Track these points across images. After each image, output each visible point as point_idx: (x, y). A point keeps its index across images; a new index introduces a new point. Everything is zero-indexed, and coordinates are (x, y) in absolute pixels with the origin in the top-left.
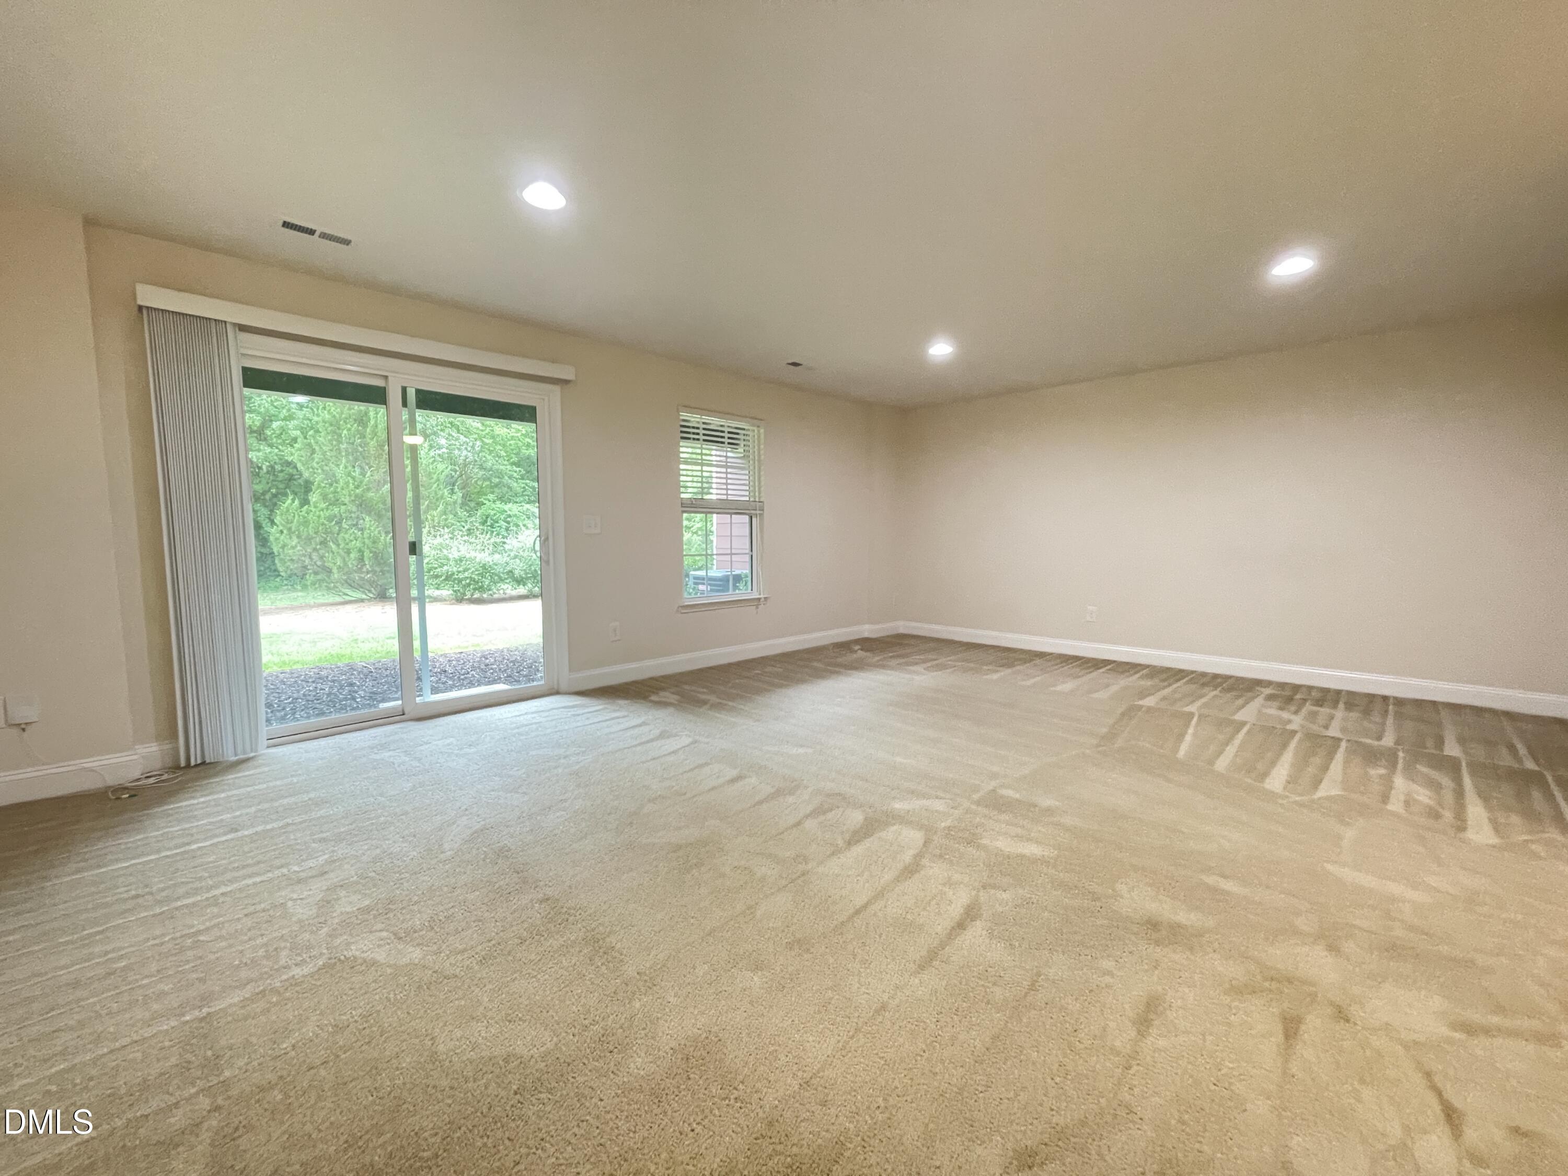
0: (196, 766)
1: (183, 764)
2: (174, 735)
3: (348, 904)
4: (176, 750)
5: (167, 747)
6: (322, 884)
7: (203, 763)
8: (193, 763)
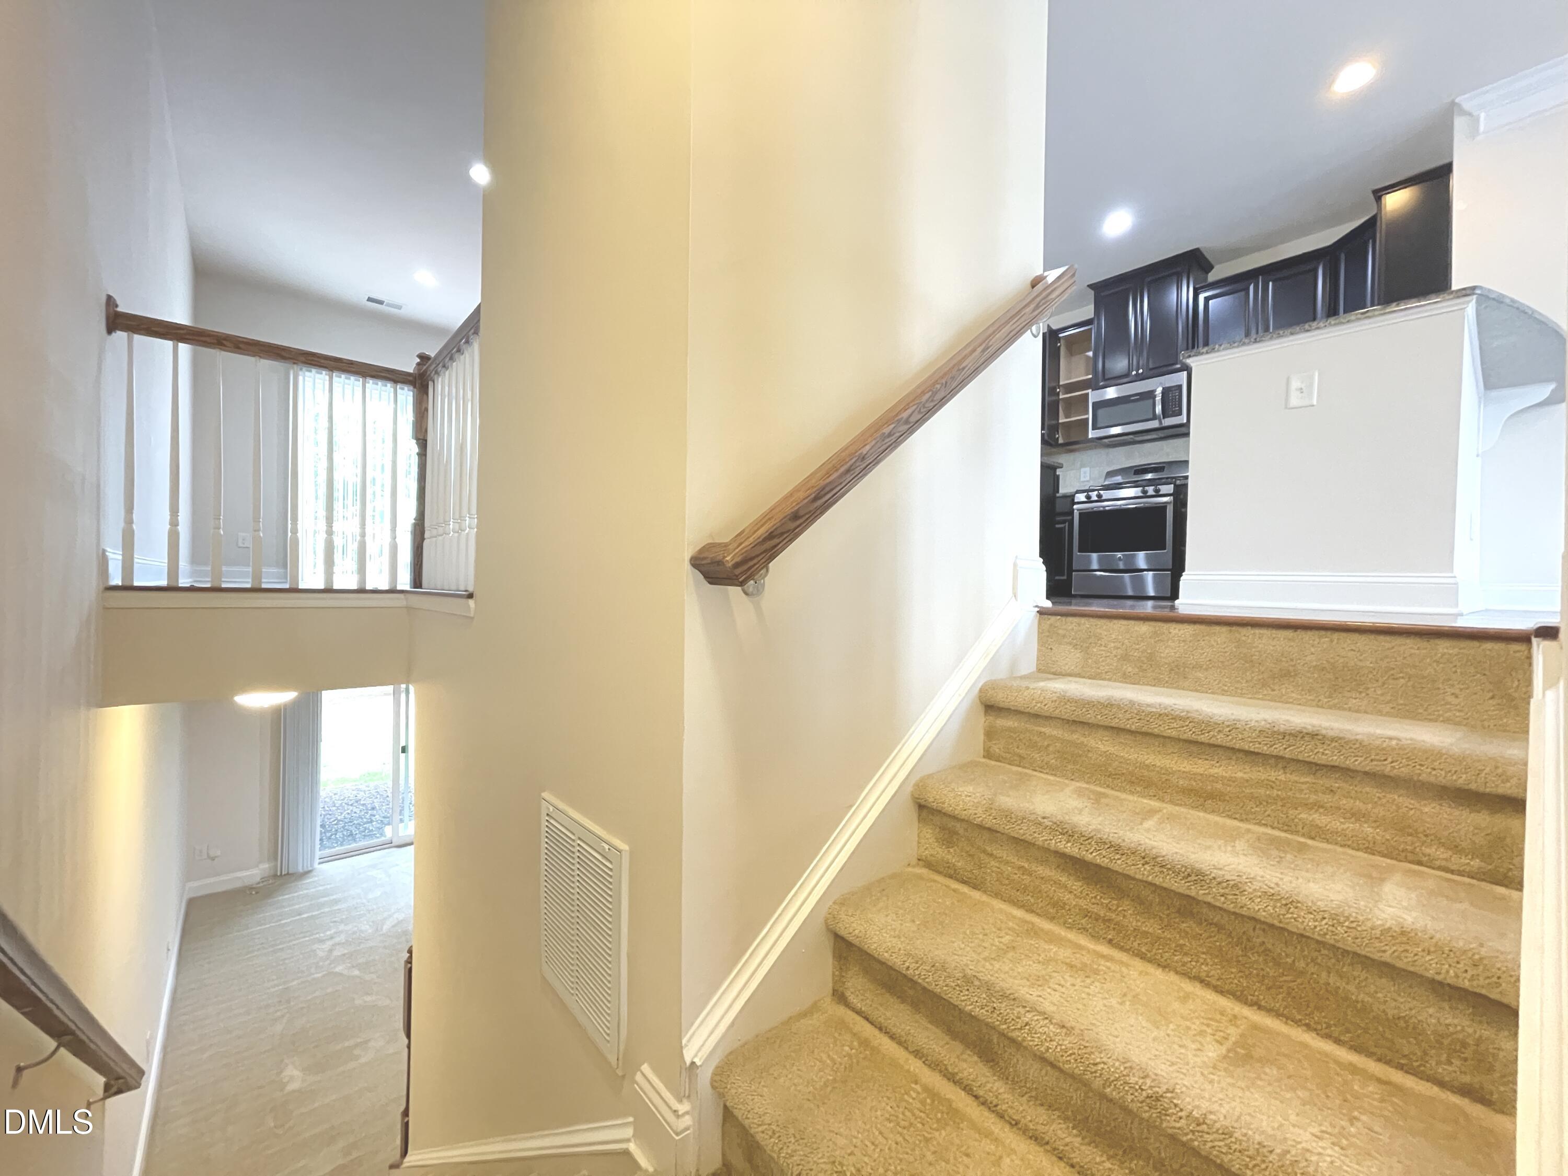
0: (285, 875)
1: (279, 874)
2: (276, 859)
3: (337, 953)
4: (276, 866)
5: (272, 864)
6: (330, 943)
7: (288, 874)
8: (283, 873)
